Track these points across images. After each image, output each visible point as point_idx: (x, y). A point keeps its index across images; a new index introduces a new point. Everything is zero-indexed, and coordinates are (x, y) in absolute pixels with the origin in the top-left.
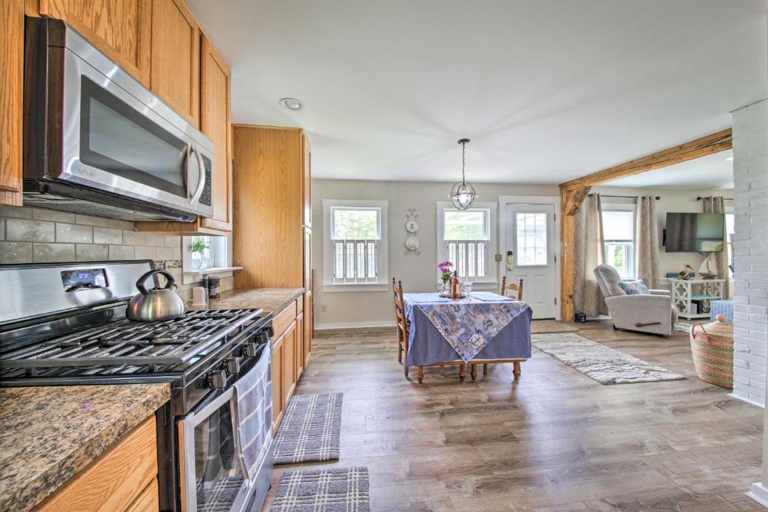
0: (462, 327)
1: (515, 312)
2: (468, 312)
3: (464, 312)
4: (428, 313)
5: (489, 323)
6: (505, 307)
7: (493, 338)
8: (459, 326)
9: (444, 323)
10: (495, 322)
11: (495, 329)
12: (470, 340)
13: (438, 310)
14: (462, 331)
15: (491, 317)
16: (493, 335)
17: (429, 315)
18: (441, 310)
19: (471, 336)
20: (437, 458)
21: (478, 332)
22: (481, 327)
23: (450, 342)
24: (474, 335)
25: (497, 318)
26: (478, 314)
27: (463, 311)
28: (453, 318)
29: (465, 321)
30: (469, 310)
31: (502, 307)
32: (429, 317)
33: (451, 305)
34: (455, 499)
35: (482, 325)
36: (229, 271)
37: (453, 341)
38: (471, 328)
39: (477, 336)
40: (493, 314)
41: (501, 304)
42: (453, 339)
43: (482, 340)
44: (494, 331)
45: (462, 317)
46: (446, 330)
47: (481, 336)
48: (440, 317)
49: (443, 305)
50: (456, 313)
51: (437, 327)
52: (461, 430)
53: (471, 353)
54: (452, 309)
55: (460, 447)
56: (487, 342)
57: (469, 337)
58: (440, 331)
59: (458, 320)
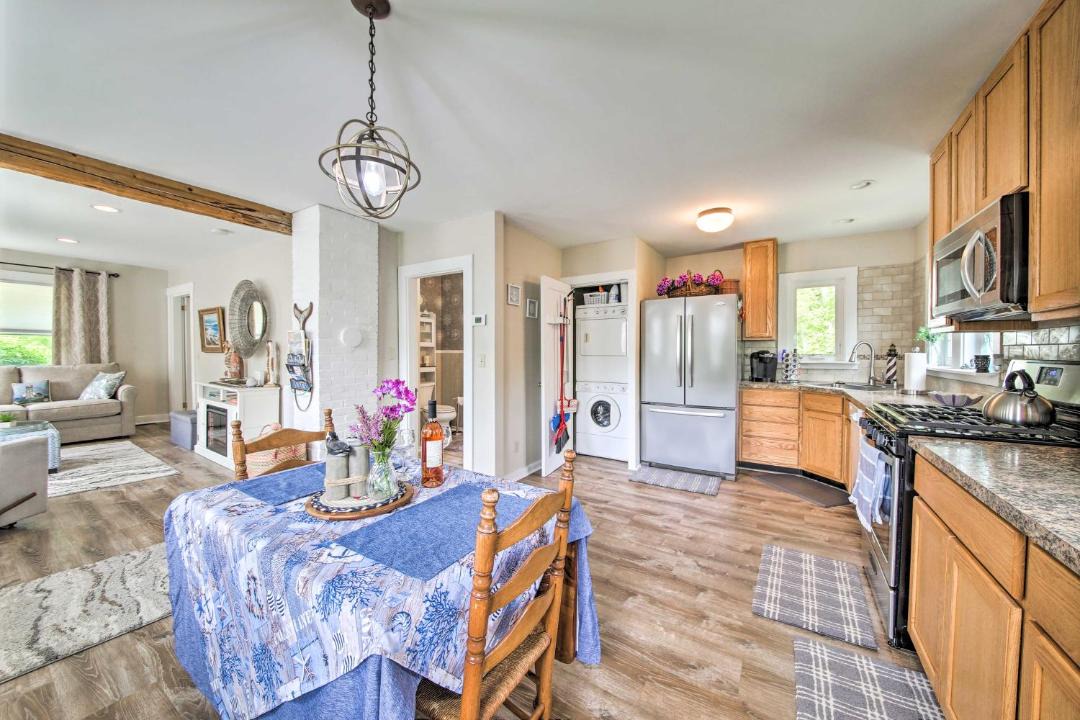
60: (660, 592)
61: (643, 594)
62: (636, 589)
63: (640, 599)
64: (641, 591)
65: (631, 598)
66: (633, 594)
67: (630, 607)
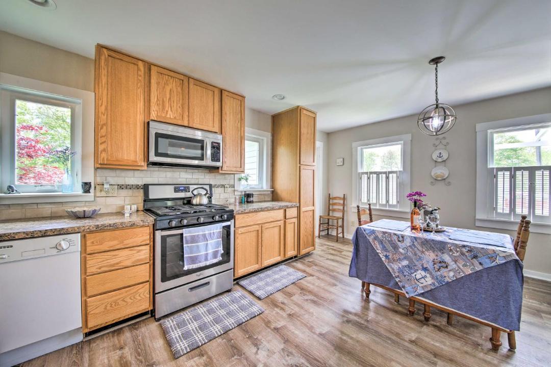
0: (405, 258)
1: (487, 260)
2: (414, 245)
3: (408, 244)
4: (369, 236)
5: (443, 265)
6: (470, 251)
7: (448, 283)
8: (402, 257)
9: (384, 249)
10: (452, 265)
11: (452, 274)
12: (413, 275)
13: (380, 236)
14: (405, 263)
15: (446, 258)
16: (447, 279)
17: (371, 239)
18: (382, 236)
19: (415, 272)
20: (301, 335)
21: (425, 269)
22: (430, 266)
23: (390, 269)
24: (419, 271)
25: (456, 262)
26: (428, 250)
27: (408, 242)
28: (396, 247)
29: (410, 254)
30: (416, 243)
31: (464, 250)
32: (371, 240)
33: (395, 234)
34: (276, 356)
35: (431, 264)
36: (268, 191)
37: (393, 269)
38: (417, 263)
39: (423, 273)
40: (450, 256)
41: (464, 246)
42: (394, 267)
43: (429, 280)
44: (450, 276)
45: (406, 248)
46: (386, 257)
47: (428, 275)
48: (381, 242)
49: (386, 232)
50: (399, 243)
51: (378, 251)
52: (344, 338)
53: (415, 289)
54: (395, 238)
55: (325, 343)
56: (437, 284)
57: (413, 271)
58: (381, 256)
59: (401, 250)
60: (304, 333)
61: (314, 333)
62: (318, 338)
63: (318, 331)
64: (315, 336)
65: (324, 332)
66: (321, 335)
67: (327, 328)
